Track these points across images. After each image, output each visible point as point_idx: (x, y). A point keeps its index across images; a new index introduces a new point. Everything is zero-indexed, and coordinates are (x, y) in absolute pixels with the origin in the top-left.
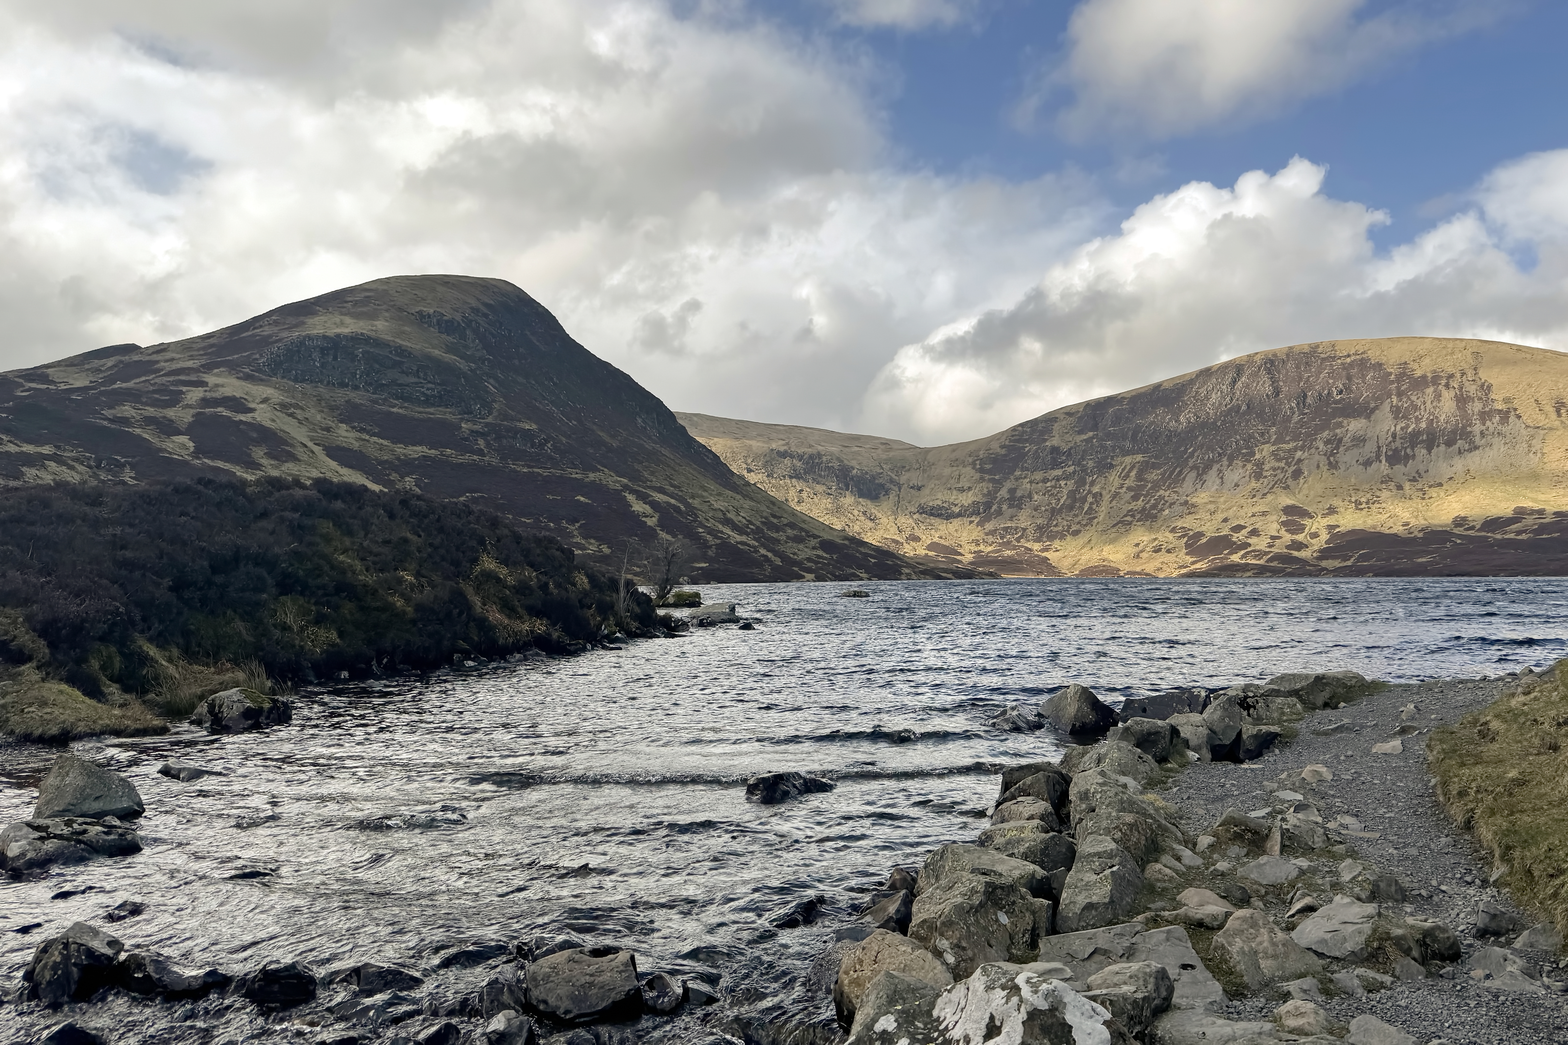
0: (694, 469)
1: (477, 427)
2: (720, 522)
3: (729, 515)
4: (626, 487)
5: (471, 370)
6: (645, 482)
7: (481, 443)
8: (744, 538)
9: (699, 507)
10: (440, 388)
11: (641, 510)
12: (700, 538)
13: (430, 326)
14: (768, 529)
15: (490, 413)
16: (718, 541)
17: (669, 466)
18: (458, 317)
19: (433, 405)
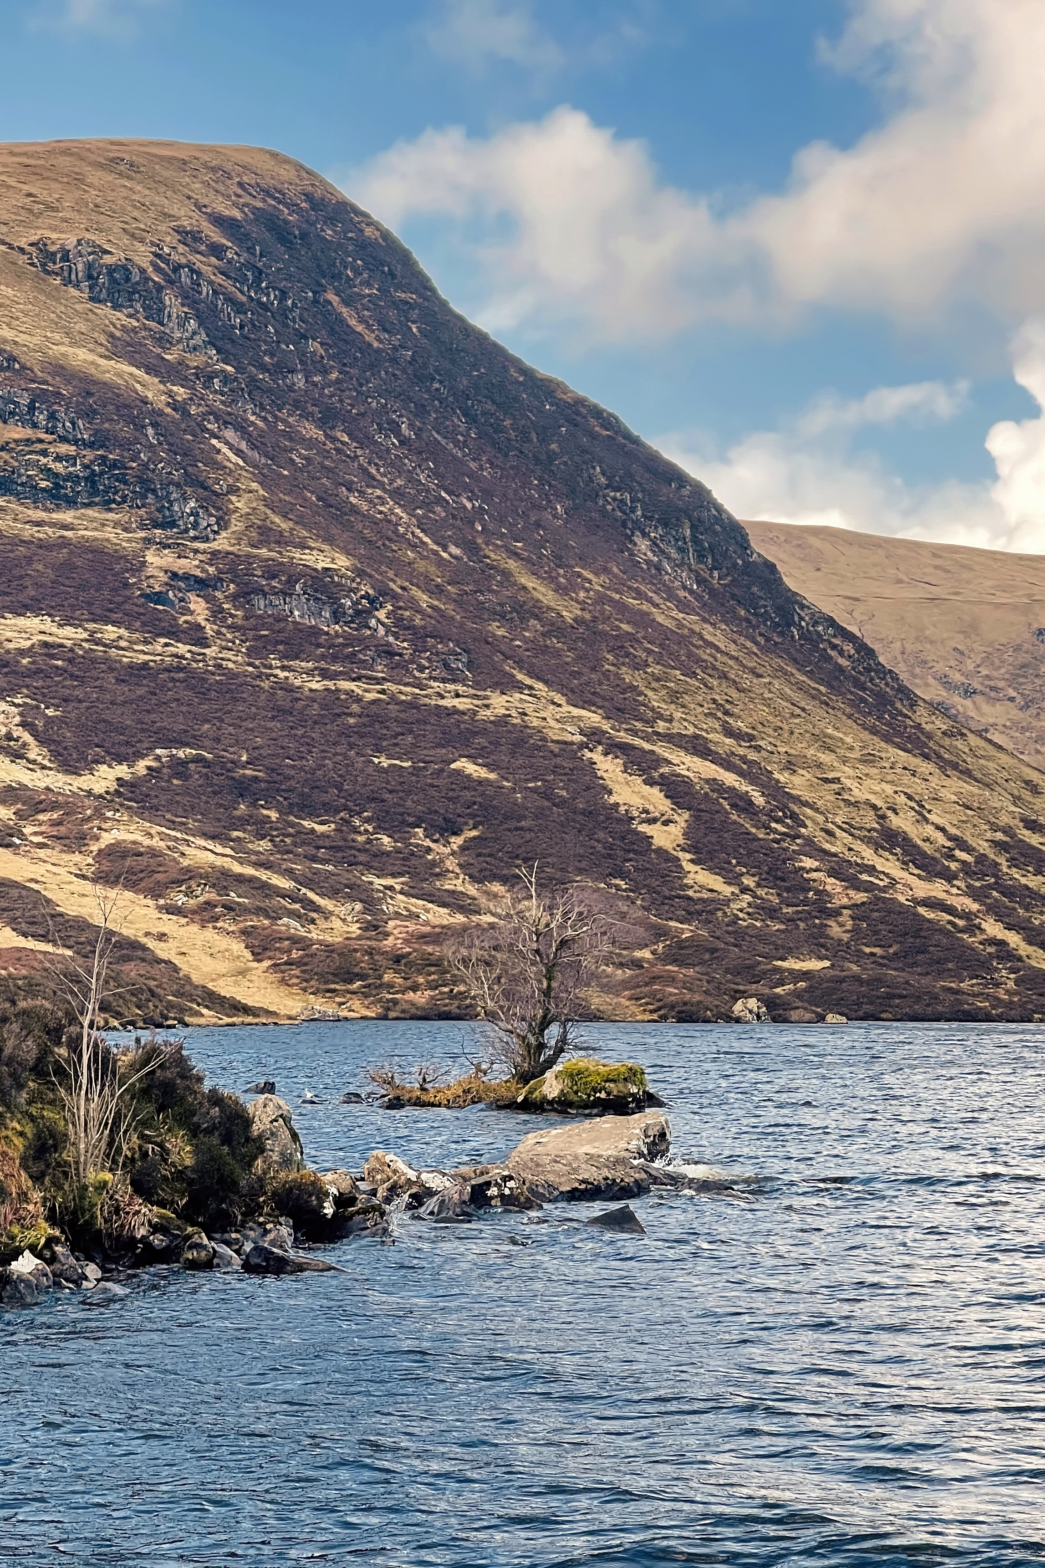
0: (800, 687)
1: (188, 565)
2: (867, 841)
3: (896, 822)
4: (594, 736)
5: (175, 406)
6: (650, 723)
7: (199, 608)
8: (937, 889)
9: (807, 796)
10: (89, 455)
11: (637, 802)
12: (804, 886)
13: (67, 282)
14: (1013, 862)
15: (223, 523)
16: (860, 897)
17: (724, 676)
18: (142, 257)
19: (71, 503)
